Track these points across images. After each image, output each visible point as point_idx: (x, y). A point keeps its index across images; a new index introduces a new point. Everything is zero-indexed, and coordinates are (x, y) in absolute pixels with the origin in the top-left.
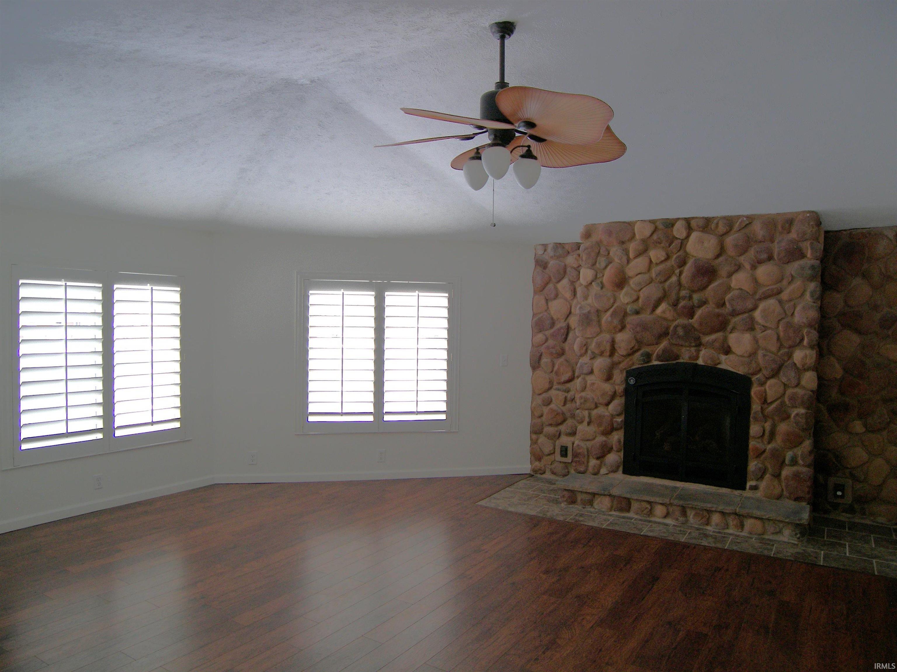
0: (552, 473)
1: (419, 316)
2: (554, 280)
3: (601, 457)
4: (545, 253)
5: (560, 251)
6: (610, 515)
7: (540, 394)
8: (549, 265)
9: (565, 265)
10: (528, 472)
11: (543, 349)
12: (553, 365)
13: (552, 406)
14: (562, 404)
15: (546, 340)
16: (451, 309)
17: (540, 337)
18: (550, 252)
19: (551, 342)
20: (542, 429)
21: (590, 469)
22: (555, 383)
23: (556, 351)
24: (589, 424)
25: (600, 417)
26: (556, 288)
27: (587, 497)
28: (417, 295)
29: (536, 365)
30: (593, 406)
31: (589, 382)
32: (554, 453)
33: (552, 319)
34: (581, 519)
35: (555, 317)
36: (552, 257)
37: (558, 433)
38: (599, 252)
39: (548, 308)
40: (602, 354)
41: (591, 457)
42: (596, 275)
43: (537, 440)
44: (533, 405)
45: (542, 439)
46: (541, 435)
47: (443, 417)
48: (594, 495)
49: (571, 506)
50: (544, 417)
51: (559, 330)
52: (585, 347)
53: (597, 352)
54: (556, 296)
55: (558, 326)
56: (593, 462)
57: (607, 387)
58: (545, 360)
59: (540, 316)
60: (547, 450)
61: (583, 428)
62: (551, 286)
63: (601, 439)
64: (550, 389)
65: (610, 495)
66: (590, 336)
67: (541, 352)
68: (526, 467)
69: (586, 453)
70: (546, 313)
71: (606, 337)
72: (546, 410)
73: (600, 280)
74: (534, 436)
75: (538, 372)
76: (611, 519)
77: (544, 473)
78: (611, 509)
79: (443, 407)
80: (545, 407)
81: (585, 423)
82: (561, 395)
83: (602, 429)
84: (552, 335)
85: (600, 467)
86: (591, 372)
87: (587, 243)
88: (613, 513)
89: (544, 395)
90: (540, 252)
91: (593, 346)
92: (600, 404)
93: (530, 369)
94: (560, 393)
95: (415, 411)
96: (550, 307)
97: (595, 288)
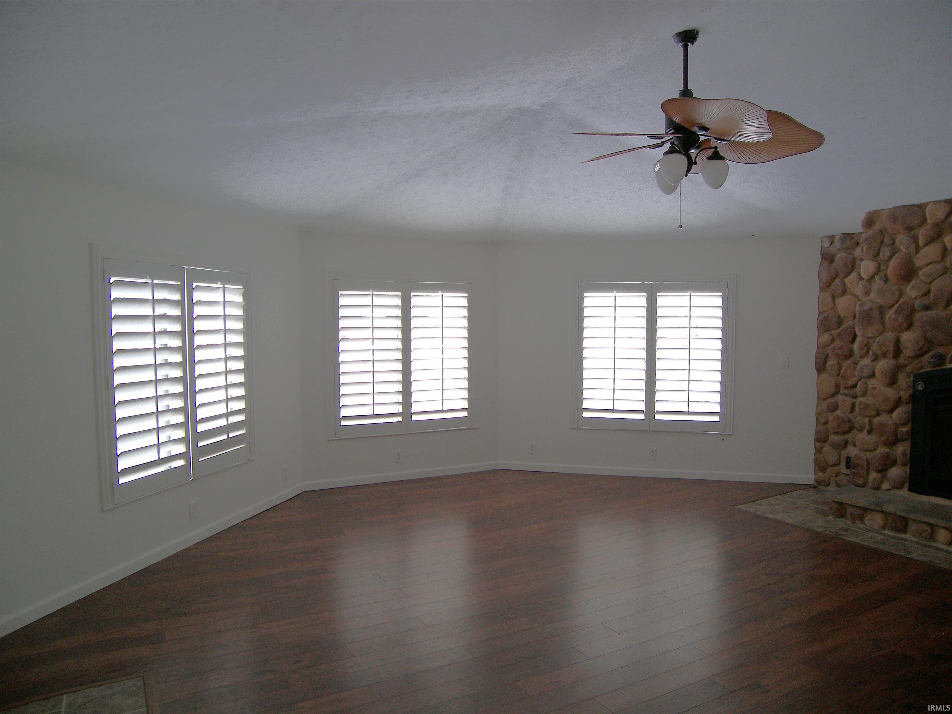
0: (837, 486)
1: (691, 316)
2: (841, 275)
3: (882, 470)
4: (832, 245)
5: (848, 243)
6: (882, 534)
7: (825, 399)
8: (836, 259)
9: (854, 258)
10: (812, 482)
11: (829, 350)
12: (840, 368)
13: (838, 412)
14: (849, 411)
15: (833, 340)
16: (725, 308)
17: (826, 337)
18: (837, 245)
19: (837, 343)
20: (828, 437)
21: (870, 483)
22: (842, 388)
23: (843, 352)
24: (869, 432)
25: (882, 425)
26: (844, 284)
27: (856, 511)
28: (689, 295)
29: (821, 367)
30: (874, 413)
31: (870, 386)
32: (839, 464)
33: (839, 317)
34: (843, 533)
35: (842, 316)
36: (839, 250)
37: (845, 442)
38: (882, 242)
39: (835, 305)
40: (884, 355)
41: (871, 469)
42: (879, 267)
43: (822, 448)
44: (818, 410)
45: (827, 448)
46: (826, 444)
47: (716, 419)
48: (865, 510)
49: (839, 519)
50: (830, 424)
51: (846, 329)
52: (866, 348)
53: (879, 352)
54: (844, 292)
55: (845, 325)
56: (873, 475)
57: (890, 392)
58: (831, 362)
59: (826, 314)
60: (831, 460)
61: (862, 437)
62: (837, 281)
63: (882, 450)
64: (837, 393)
65: (882, 512)
66: (872, 336)
67: (826, 353)
68: (809, 478)
69: (865, 464)
70: (832, 311)
71: (889, 336)
72: (831, 417)
73: (885, 272)
74: (818, 445)
75: (824, 376)
76: (880, 537)
77: (829, 485)
78: (884, 527)
79: (717, 408)
80: (830, 414)
81: (865, 431)
82: (848, 401)
83: (883, 438)
84: (839, 335)
85: (882, 482)
86: (873, 375)
87: (870, 233)
88: (886, 532)
89: (830, 400)
90: (827, 245)
91: (874, 347)
92: (884, 411)
93: (815, 373)
94: (847, 399)
95: (687, 411)
96: (837, 305)
97: (878, 282)
